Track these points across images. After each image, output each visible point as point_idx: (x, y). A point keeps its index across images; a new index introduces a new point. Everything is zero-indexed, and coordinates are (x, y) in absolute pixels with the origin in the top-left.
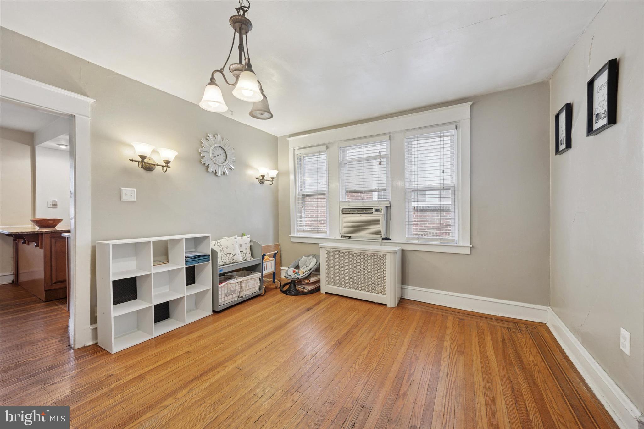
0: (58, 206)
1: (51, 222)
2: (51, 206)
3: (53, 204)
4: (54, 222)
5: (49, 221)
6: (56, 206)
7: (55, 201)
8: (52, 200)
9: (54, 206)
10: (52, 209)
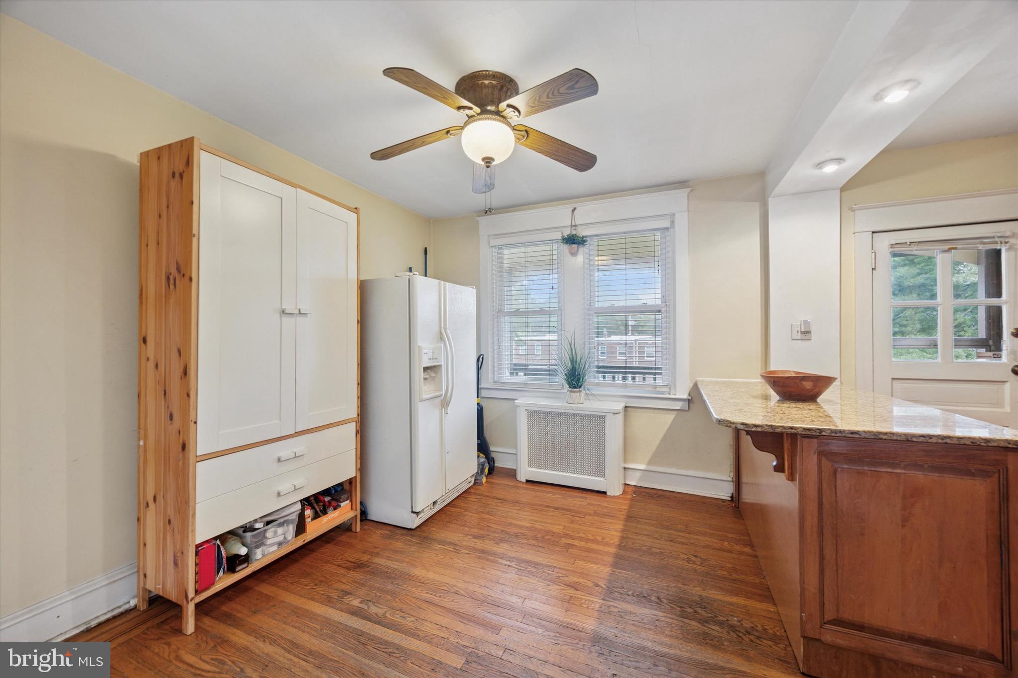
0: (813, 335)
1: (808, 385)
2: (799, 336)
3: (803, 330)
4: (815, 386)
5: (804, 383)
6: (808, 336)
7: (806, 323)
8: (801, 321)
9: (804, 336)
10: (799, 341)
